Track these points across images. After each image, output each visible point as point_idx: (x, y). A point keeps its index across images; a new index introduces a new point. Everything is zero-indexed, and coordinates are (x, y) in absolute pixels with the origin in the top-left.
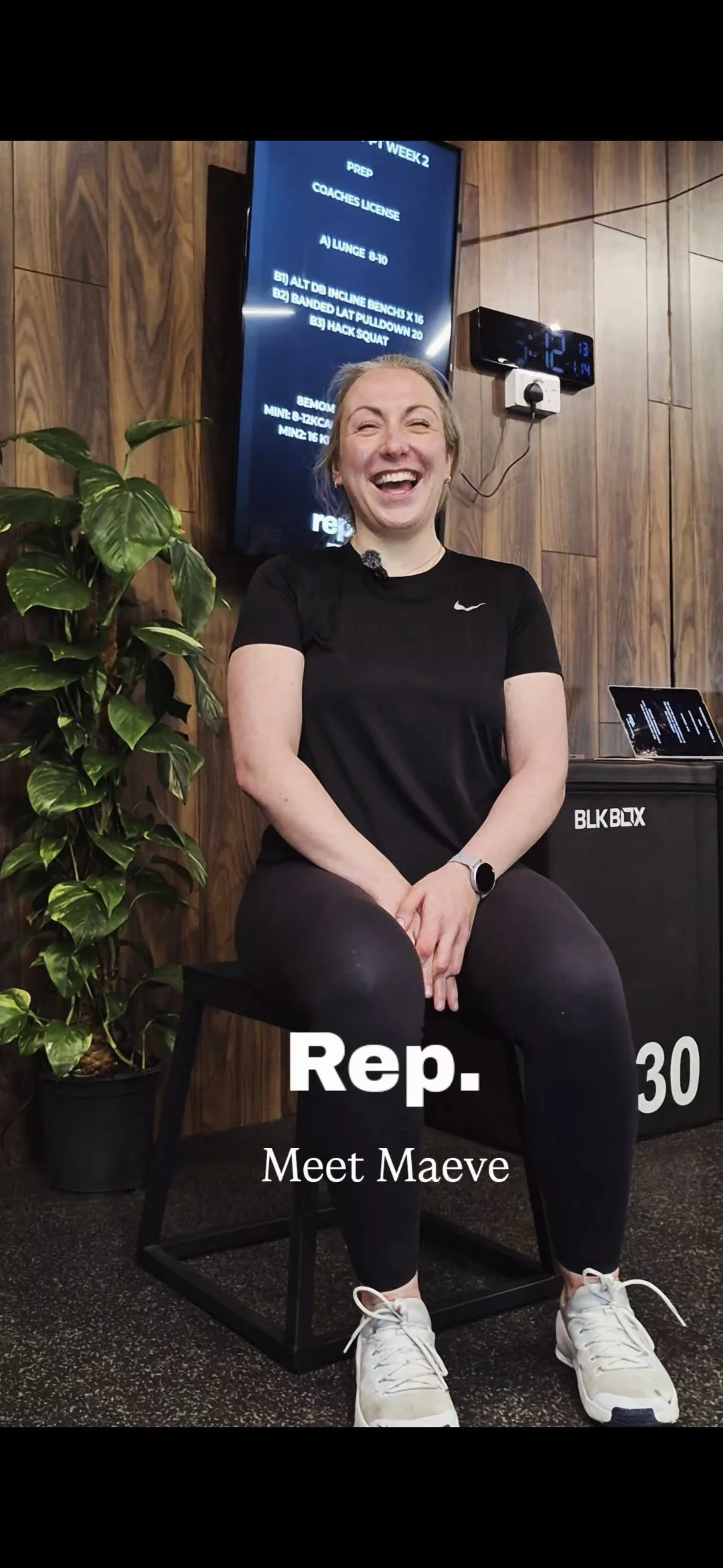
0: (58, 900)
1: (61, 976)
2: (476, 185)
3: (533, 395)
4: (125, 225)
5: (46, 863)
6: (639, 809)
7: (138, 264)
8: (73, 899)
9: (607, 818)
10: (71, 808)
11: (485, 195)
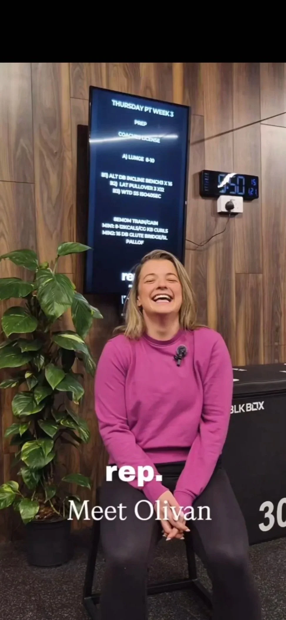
0: (26, 450)
1: (28, 480)
3: (230, 206)
4: (41, 155)
5: (21, 434)
6: (261, 403)
7: (47, 171)
8: (32, 449)
10: (28, 413)
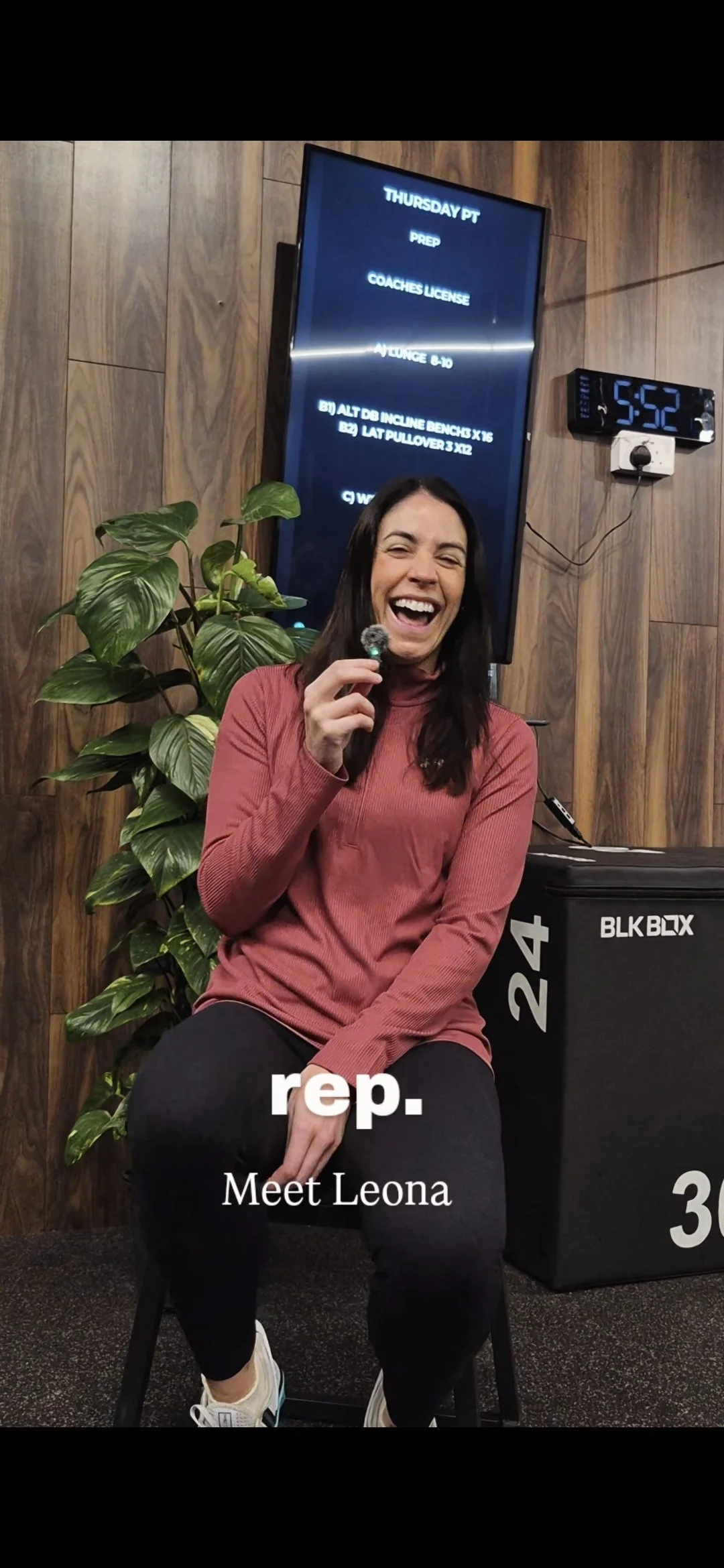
2: (584, 239)
6: (686, 918)
9: (643, 926)
11: (594, 250)
